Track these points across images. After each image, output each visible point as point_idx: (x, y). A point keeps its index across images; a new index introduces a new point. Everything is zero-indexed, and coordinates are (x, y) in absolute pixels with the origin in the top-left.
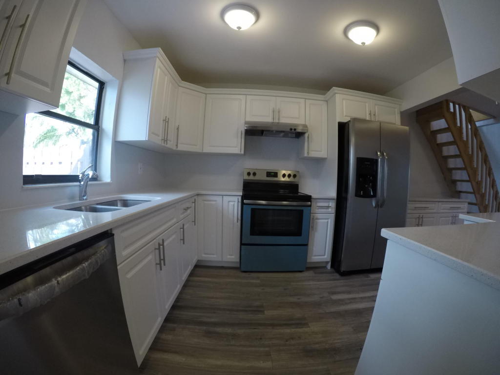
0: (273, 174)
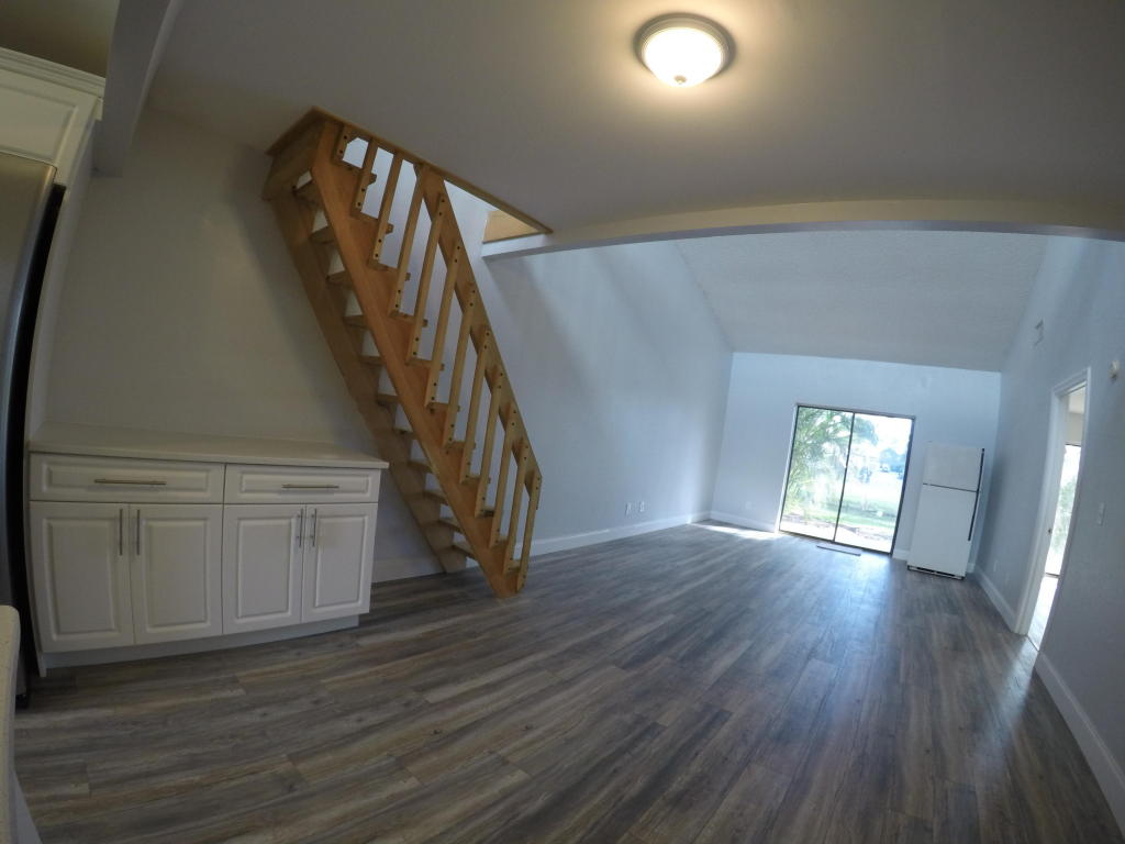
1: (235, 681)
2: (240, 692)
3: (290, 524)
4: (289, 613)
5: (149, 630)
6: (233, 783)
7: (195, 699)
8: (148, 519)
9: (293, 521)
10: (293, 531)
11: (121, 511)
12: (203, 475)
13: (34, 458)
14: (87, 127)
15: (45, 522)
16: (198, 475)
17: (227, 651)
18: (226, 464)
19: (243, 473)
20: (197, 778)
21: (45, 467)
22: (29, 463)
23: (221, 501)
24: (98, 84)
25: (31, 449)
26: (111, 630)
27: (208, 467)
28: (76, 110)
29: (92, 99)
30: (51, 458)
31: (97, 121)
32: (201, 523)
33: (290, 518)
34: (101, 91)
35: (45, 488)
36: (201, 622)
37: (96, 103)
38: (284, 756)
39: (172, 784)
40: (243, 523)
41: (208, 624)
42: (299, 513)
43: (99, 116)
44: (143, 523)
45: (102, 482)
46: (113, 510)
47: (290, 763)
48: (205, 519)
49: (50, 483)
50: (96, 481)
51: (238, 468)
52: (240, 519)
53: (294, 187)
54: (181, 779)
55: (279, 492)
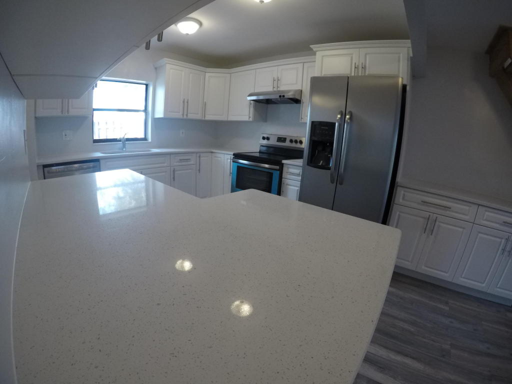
0: (282, 139)
1: (447, 303)
2: (447, 308)
3: (501, 242)
4: (484, 285)
5: (423, 267)
6: (425, 340)
7: (428, 302)
8: (439, 222)
9: (503, 241)
10: (502, 246)
11: (429, 216)
12: (468, 208)
13: (399, 189)
14: (408, 60)
15: (398, 213)
16: (465, 208)
17: (450, 290)
18: (479, 205)
19: (486, 211)
20: (412, 330)
21: (402, 192)
22: (396, 190)
23: (472, 221)
24: (408, 43)
25: (398, 184)
26: (408, 261)
27: (471, 205)
28: (401, 55)
29: (406, 50)
30: (406, 189)
31: (411, 57)
32: (461, 230)
33: (502, 238)
34: (410, 45)
35: (401, 200)
36: (445, 272)
37: (408, 50)
38: (449, 342)
39: (402, 326)
40: (480, 235)
41: (448, 275)
42: (507, 237)
43: (411, 55)
44: (437, 223)
45: (424, 202)
46: (427, 215)
47: (450, 347)
48: (464, 228)
49: (403, 199)
50: (422, 202)
51: (484, 209)
52: (480, 232)
53: (503, 67)
54: (406, 326)
55: (501, 224)
